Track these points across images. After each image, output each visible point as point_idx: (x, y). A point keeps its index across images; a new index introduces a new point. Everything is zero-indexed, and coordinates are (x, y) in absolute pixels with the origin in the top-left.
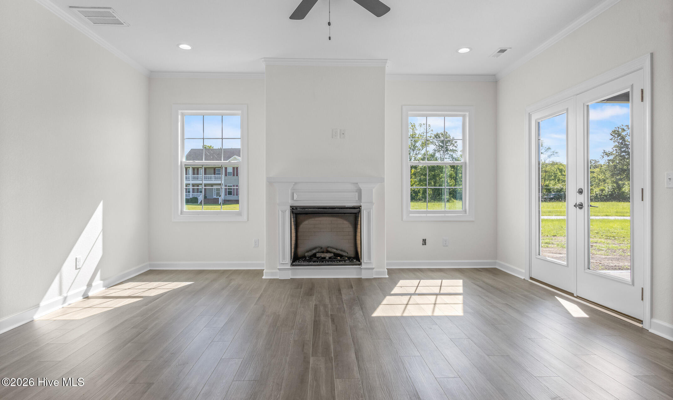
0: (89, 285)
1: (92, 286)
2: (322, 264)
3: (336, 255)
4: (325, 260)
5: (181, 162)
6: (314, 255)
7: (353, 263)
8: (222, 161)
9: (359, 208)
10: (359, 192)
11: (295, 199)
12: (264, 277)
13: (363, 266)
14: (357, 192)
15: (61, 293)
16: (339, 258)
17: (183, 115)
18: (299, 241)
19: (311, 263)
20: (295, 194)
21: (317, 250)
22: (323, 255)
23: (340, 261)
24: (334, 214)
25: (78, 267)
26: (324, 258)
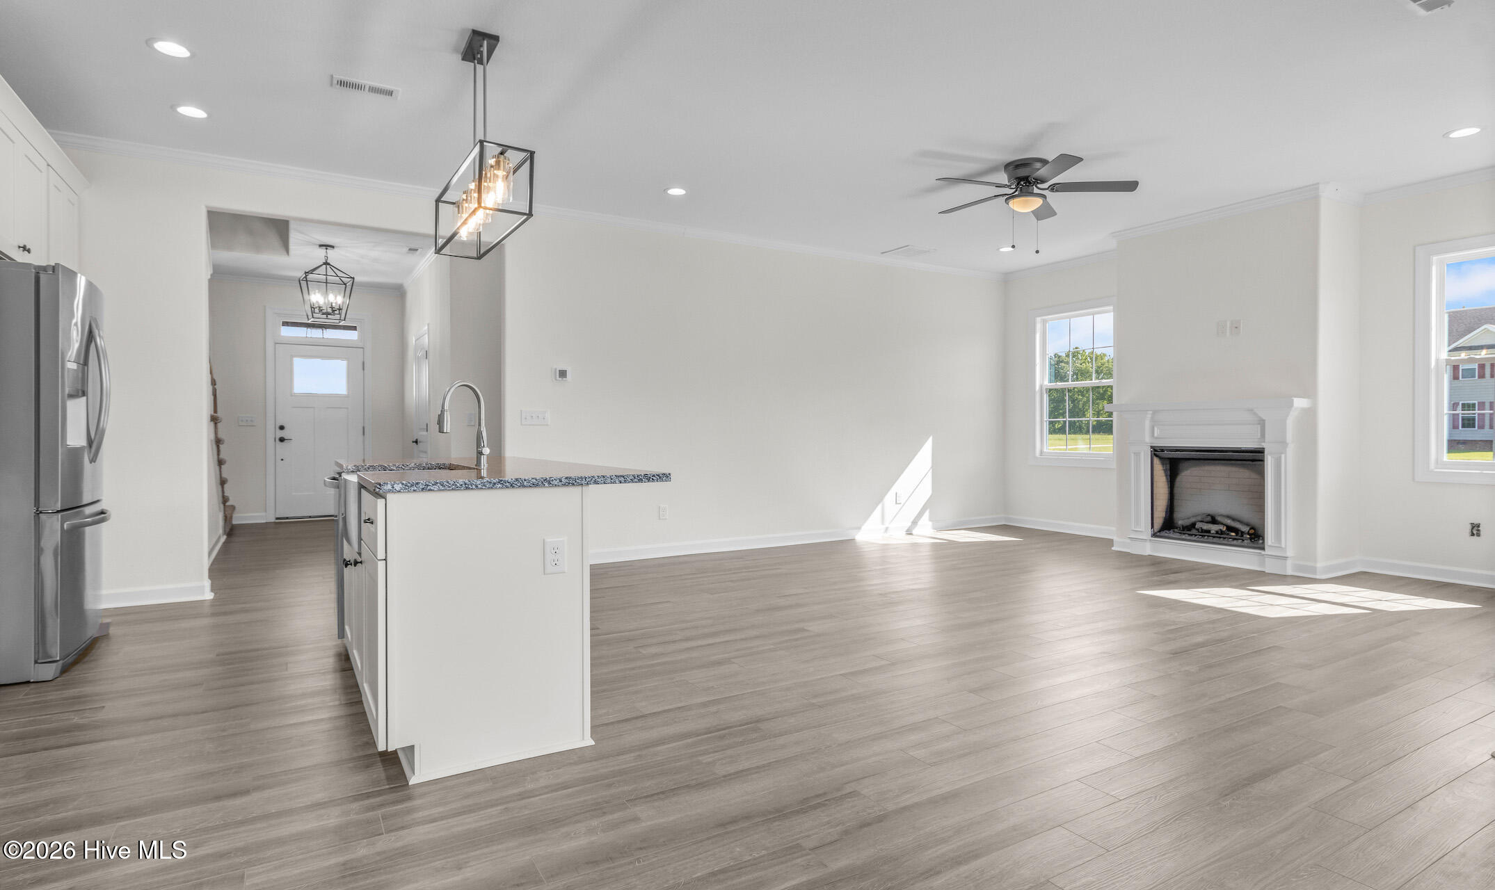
0: (915, 523)
1: (917, 524)
2: (1224, 542)
3: (1230, 529)
4: (1208, 534)
5: (1041, 387)
6: (1193, 525)
7: (1255, 546)
8: (1093, 381)
9: (1261, 451)
10: (1262, 423)
11: (1156, 435)
12: (1113, 548)
13: (1268, 551)
14: (1259, 424)
15: (883, 523)
16: (1233, 534)
17: (1044, 322)
18: (1176, 503)
19: (1184, 537)
20: (1156, 429)
21: (1199, 518)
22: (1206, 527)
23: (1234, 539)
24: (1233, 462)
25: (898, 502)
26: (1209, 531)
